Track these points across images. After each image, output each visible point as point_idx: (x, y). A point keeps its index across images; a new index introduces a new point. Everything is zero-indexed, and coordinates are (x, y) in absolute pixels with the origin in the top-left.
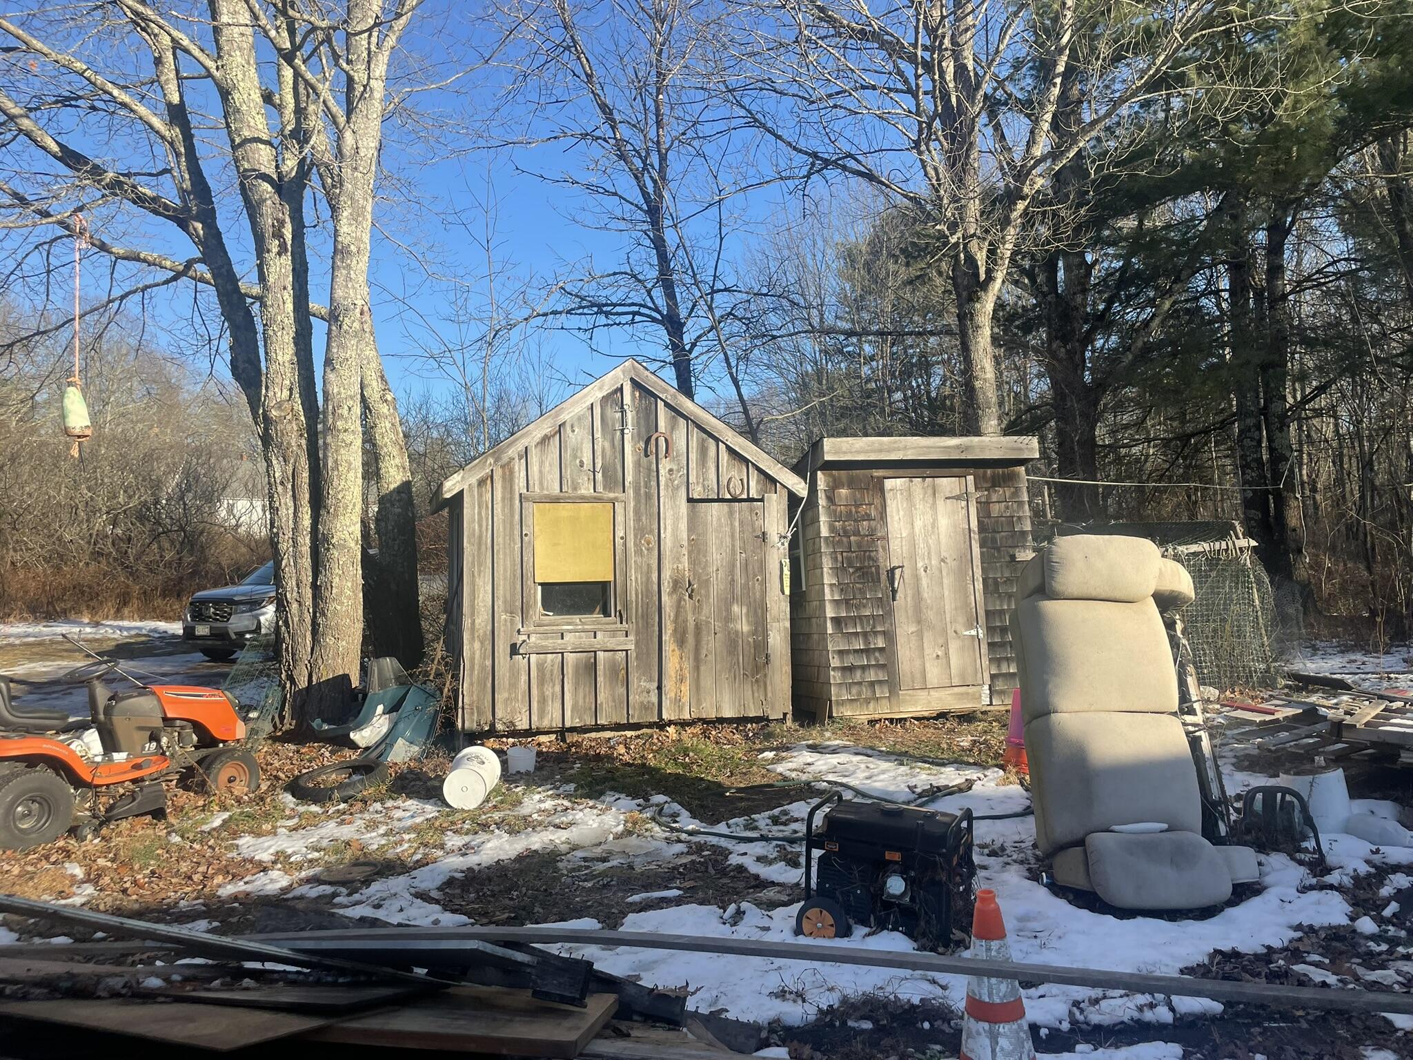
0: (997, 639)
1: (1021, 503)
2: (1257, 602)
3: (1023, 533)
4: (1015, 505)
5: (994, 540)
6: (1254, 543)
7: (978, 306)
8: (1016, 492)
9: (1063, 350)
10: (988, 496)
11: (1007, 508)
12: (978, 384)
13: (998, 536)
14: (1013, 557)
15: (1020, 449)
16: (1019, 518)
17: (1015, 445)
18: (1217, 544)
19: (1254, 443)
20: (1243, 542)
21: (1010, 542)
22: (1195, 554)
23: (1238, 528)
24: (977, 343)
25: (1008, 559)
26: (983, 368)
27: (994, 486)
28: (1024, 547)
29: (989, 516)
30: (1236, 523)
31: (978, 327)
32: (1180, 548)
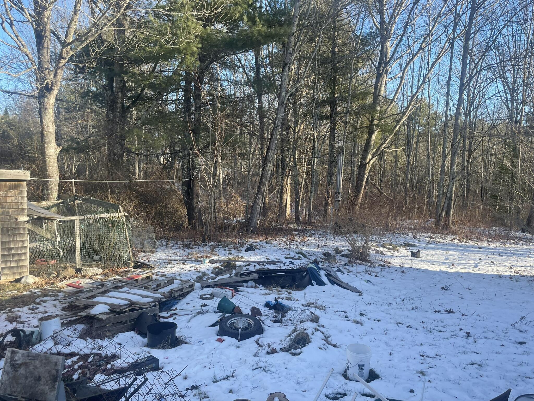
0: (6, 253)
1: (23, 197)
2: (127, 236)
3: (23, 210)
4: (20, 198)
5: (8, 212)
6: (126, 214)
7: (46, 99)
8: (21, 192)
9: (112, 115)
10: (7, 194)
11: (16, 199)
12: (45, 133)
13: (10, 210)
14: (16, 219)
15: (20, 176)
16: (21, 203)
17: (18, 174)
18: (112, 214)
19: (187, 161)
20: (122, 214)
21: (16, 213)
22: (103, 218)
23: (121, 208)
24: (46, 115)
25: (15, 220)
26: (48, 127)
27: (10, 189)
28: (23, 215)
29: (6, 202)
30: (120, 206)
31: (46, 109)
32: (96, 216)
